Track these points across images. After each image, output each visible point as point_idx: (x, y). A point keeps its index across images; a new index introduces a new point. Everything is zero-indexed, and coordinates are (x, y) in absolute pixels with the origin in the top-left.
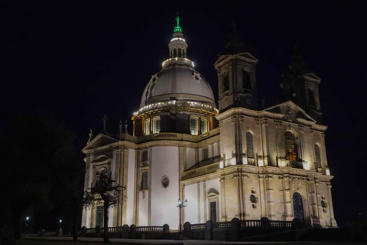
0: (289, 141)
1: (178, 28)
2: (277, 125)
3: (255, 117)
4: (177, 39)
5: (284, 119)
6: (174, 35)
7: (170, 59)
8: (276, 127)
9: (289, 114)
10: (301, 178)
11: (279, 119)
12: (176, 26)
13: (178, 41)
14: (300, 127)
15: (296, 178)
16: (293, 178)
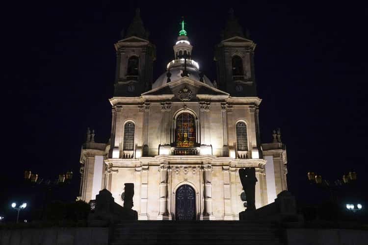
0: (185, 124)
1: (183, 32)
2: (164, 108)
3: (139, 104)
4: (182, 41)
5: (174, 100)
6: (179, 38)
7: (173, 61)
8: (163, 111)
9: (184, 92)
10: (190, 167)
11: (168, 100)
12: (181, 30)
13: (183, 43)
14: (201, 105)
15: (181, 167)
16: (177, 168)
